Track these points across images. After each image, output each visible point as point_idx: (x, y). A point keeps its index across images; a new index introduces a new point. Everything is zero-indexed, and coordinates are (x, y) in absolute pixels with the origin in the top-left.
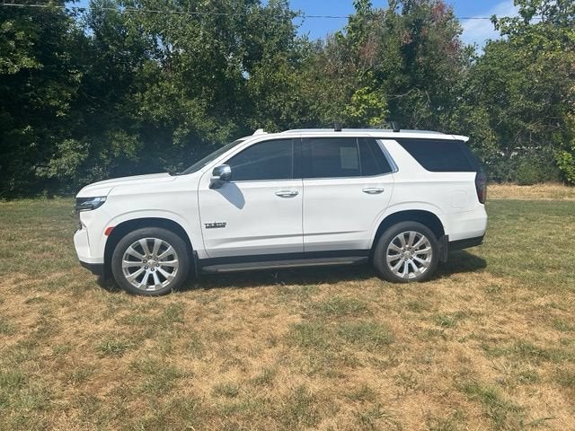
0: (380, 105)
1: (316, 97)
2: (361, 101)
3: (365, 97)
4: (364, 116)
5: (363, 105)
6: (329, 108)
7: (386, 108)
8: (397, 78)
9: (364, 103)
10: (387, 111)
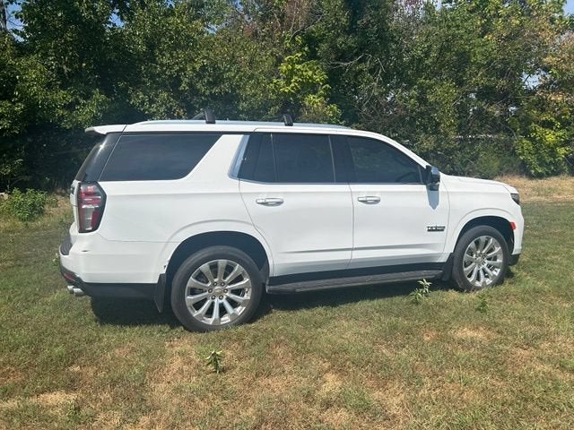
0: (317, 78)
1: (233, 61)
2: (292, 73)
3: (298, 67)
4: (298, 92)
5: (296, 78)
6: (251, 77)
7: (326, 82)
8: (340, 40)
9: (296, 75)
10: (328, 86)
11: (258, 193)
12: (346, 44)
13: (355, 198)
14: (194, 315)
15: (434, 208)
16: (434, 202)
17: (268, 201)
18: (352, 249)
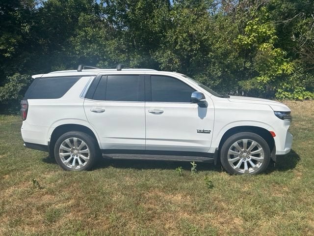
0: (269, 32)
3: (256, 27)
5: (254, 34)
7: (274, 34)
8: (283, 6)
9: (254, 32)
10: (276, 36)
11: (92, 106)
12: (287, 8)
13: (147, 110)
14: (63, 162)
15: (202, 118)
16: (202, 115)
17: (97, 110)
18: (146, 139)
